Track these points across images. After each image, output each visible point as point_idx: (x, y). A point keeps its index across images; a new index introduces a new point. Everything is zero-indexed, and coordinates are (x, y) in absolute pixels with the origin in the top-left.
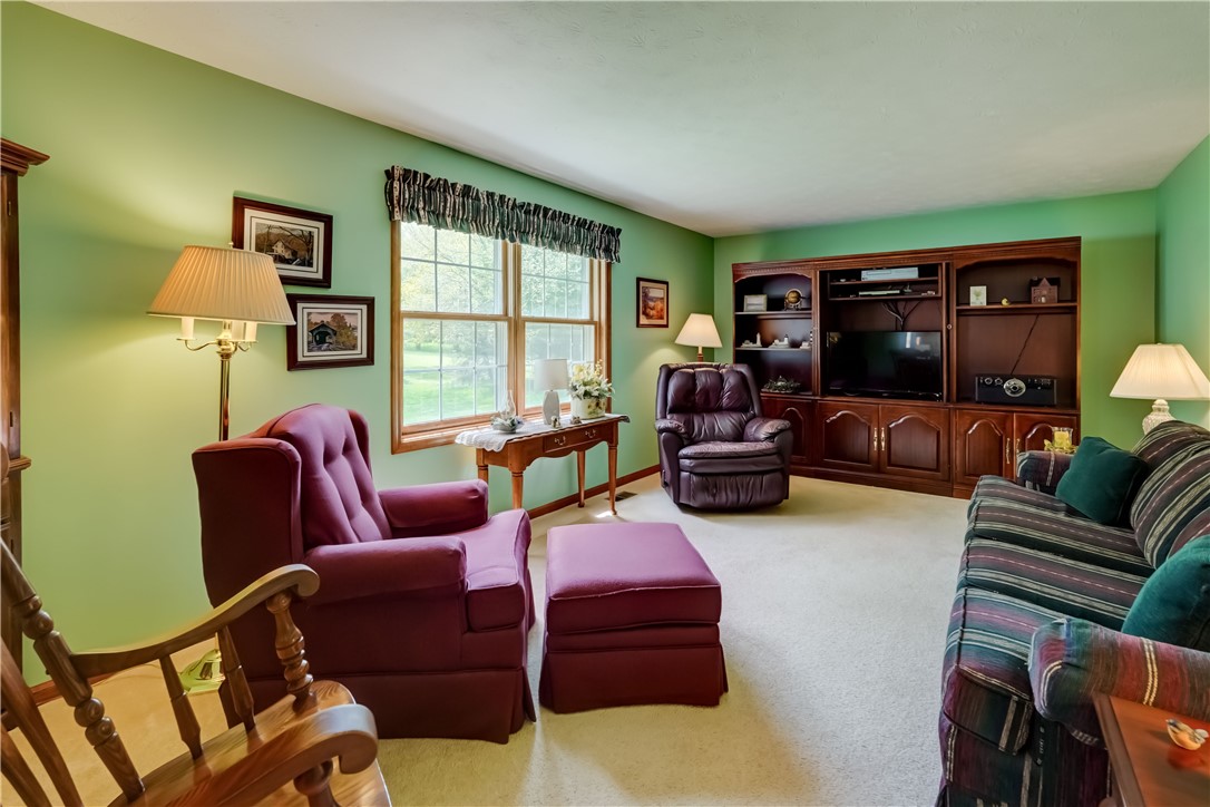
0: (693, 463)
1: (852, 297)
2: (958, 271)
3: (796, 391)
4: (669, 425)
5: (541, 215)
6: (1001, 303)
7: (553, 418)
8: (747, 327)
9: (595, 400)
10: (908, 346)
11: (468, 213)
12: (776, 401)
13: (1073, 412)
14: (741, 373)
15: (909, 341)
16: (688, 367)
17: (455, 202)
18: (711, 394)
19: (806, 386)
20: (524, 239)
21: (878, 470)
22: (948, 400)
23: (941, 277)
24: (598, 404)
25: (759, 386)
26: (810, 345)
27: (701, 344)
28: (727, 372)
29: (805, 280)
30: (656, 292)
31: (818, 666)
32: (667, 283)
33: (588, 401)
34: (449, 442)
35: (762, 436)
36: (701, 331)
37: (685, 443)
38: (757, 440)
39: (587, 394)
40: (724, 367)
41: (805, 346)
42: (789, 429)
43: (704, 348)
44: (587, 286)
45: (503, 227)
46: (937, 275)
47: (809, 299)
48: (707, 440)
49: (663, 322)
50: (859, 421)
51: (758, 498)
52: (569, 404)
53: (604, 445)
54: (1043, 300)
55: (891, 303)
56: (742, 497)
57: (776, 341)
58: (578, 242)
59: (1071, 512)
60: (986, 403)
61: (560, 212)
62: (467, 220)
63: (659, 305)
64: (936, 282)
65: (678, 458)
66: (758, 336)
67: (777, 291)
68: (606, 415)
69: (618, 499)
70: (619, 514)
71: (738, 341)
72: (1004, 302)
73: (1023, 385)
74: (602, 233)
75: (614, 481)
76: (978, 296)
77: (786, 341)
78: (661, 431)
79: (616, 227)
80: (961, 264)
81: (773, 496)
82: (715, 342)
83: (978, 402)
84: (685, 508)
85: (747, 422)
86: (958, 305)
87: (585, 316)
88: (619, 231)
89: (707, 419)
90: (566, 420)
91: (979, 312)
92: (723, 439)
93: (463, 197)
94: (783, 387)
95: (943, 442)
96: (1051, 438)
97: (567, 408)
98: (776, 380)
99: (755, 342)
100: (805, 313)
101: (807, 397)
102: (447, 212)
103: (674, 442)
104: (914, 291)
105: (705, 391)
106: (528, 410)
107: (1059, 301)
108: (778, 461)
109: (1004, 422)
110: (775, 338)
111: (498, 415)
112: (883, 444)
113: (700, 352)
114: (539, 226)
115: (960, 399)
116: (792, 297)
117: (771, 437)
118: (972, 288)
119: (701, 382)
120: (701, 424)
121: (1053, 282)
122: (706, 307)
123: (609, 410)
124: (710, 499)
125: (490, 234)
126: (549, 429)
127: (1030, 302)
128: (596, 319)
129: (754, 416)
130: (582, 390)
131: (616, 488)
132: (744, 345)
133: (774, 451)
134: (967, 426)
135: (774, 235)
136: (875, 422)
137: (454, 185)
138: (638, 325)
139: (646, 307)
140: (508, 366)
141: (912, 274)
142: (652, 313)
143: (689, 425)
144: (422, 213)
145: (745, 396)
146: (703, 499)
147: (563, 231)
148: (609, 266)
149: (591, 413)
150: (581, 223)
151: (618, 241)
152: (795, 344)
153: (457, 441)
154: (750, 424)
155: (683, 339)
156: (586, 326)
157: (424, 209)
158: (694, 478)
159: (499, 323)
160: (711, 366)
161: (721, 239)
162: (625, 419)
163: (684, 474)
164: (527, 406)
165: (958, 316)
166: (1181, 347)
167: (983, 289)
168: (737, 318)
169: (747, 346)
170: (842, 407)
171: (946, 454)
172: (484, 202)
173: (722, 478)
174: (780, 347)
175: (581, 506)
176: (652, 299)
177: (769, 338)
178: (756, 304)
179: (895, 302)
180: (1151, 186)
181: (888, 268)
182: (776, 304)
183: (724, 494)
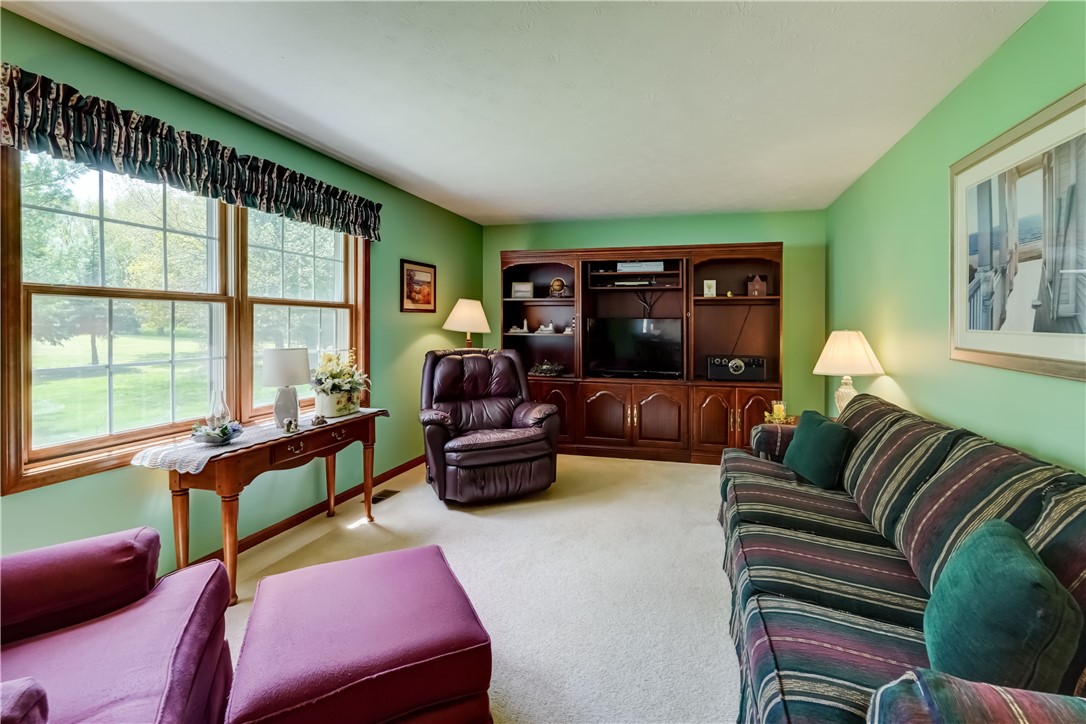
0: (460, 455)
1: (609, 287)
2: (695, 266)
3: (560, 374)
4: (435, 417)
5: (274, 175)
6: (726, 295)
7: (286, 421)
8: (514, 313)
9: (346, 395)
10: (645, 331)
11: (154, 155)
12: (541, 384)
13: (776, 385)
14: (510, 358)
15: (646, 326)
16: (456, 353)
17: (128, 137)
18: (479, 381)
19: (568, 369)
20: (249, 201)
21: (632, 444)
22: (687, 379)
23: (682, 270)
24: (350, 399)
25: (527, 369)
26: (573, 330)
27: (469, 329)
28: (495, 358)
29: (569, 270)
30: (423, 276)
31: (600, 695)
32: (434, 267)
33: (336, 396)
34: (123, 463)
35: (531, 422)
36: (469, 316)
37: (452, 434)
38: (525, 426)
39: (335, 388)
40: (492, 353)
41: (568, 331)
42: (557, 412)
43: (472, 334)
44: (341, 266)
45: (214, 183)
46: (678, 270)
47: (572, 287)
48: (476, 428)
49: (431, 307)
50: (615, 399)
51: (527, 485)
52: (314, 400)
53: (358, 445)
54: (756, 293)
55: (640, 292)
56: (511, 487)
57: (542, 327)
58: (327, 212)
59: (801, 480)
60: (716, 380)
61: (302, 176)
62: (152, 164)
63: (426, 289)
64: (677, 275)
65: (444, 452)
66: (525, 322)
67: (543, 280)
68: (361, 409)
69: (376, 500)
70: (377, 520)
71: (506, 327)
72: (729, 294)
73: (743, 364)
74: (358, 205)
75: (370, 481)
76: (710, 289)
77: (551, 327)
78: (425, 423)
79: (375, 202)
80: (698, 261)
81: (541, 481)
82: (484, 328)
83: (710, 380)
84: (452, 504)
85: (515, 408)
86: (695, 295)
87: (339, 298)
88: (379, 206)
89: (475, 406)
90: (306, 420)
91: (711, 302)
92: (491, 426)
93: (145, 132)
94: (548, 370)
95: (683, 415)
96: (771, 411)
97: (311, 404)
98: (542, 364)
99: (522, 328)
100: (568, 301)
101: (570, 379)
102: (114, 149)
103: (439, 434)
104: (658, 283)
105: (474, 378)
106: (258, 410)
107: (768, 295)
108: (546, 446)
109: (729, 396)
110: (540, 324)
111: (203, 422)
112: (635, 419)
113: (468, 337)
114: (271, 188)
115: (698, 377)
116: (556, 285)
117: (539, 422)
118: (705, 282)
119: (469, 368)
120: (469, 412)
121: (763, 278)
122: (474, 292)
123: (366, 403)
124: (477, 493)
125: (193, 188)
126: (281, 434)
127: (746, 295)
128: (352, 301)
129: (522, 401)
130: (328, 384)
131: (373, 490)
132: (512, 331)
133: (543, 436)
134: (701, 400)
135: (539, 226)
136: (629, 401)
137: (127, 115)
138: (402, 309)
139: (410, 291)
140: (227, 358)
141: (658, 267)
142: (418, 297)
143: (456, 414)
144: (62, 142)
145: (513, 381)
146: (473, 492)
147: (306, 198)
148: (367, 245)
149: (340, 410)
150: (332, 192)
151: (377, 218)
152: (559, 330)
153: (133, 462)
154: (518, 409)
155: (452, 324)
156: (339, 310)
157: (66, 136)
158: (462, 472)
159: (214, 304)
160: (479, 352)
161: (488, 227)
162: (384, 413)
163: (451, 468)
164: (256, 405)
165: (695, 305)
166: (860, 333)
167: (713, 283)
168: (506, 305)
169: (514, 331)
170: (601, 388)
171: (686, 426)
172: (181, 145)
173: (491, 469)
174: (546, 331)
175: (331, 515)
176: (418, 283)
177: (535, 324)
178: (523, 290)
179: (643, 292)
180: (824, 206)
181: (640, 261)
182: (541, 291)
183: (492, 484)
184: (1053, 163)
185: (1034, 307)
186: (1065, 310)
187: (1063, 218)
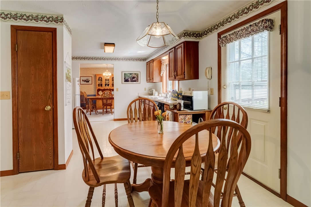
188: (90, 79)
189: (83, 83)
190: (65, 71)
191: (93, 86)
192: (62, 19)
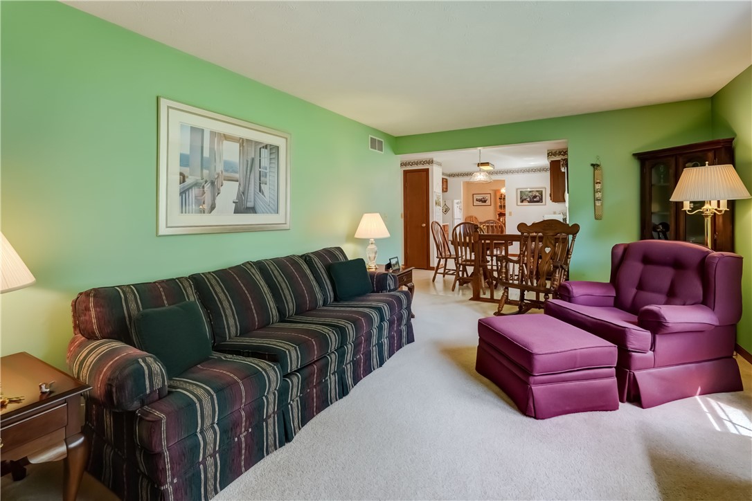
184: (244, 144)
185: (234, 202)
186: (250, 204)
187: (249, 168)
188: (488, 197)
189: (476, 203)
190: (435, 198)
191: (492, 208)
192: (432, 161)
